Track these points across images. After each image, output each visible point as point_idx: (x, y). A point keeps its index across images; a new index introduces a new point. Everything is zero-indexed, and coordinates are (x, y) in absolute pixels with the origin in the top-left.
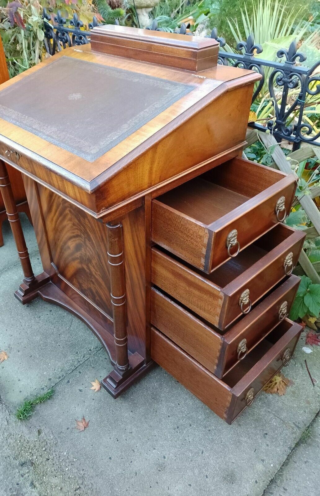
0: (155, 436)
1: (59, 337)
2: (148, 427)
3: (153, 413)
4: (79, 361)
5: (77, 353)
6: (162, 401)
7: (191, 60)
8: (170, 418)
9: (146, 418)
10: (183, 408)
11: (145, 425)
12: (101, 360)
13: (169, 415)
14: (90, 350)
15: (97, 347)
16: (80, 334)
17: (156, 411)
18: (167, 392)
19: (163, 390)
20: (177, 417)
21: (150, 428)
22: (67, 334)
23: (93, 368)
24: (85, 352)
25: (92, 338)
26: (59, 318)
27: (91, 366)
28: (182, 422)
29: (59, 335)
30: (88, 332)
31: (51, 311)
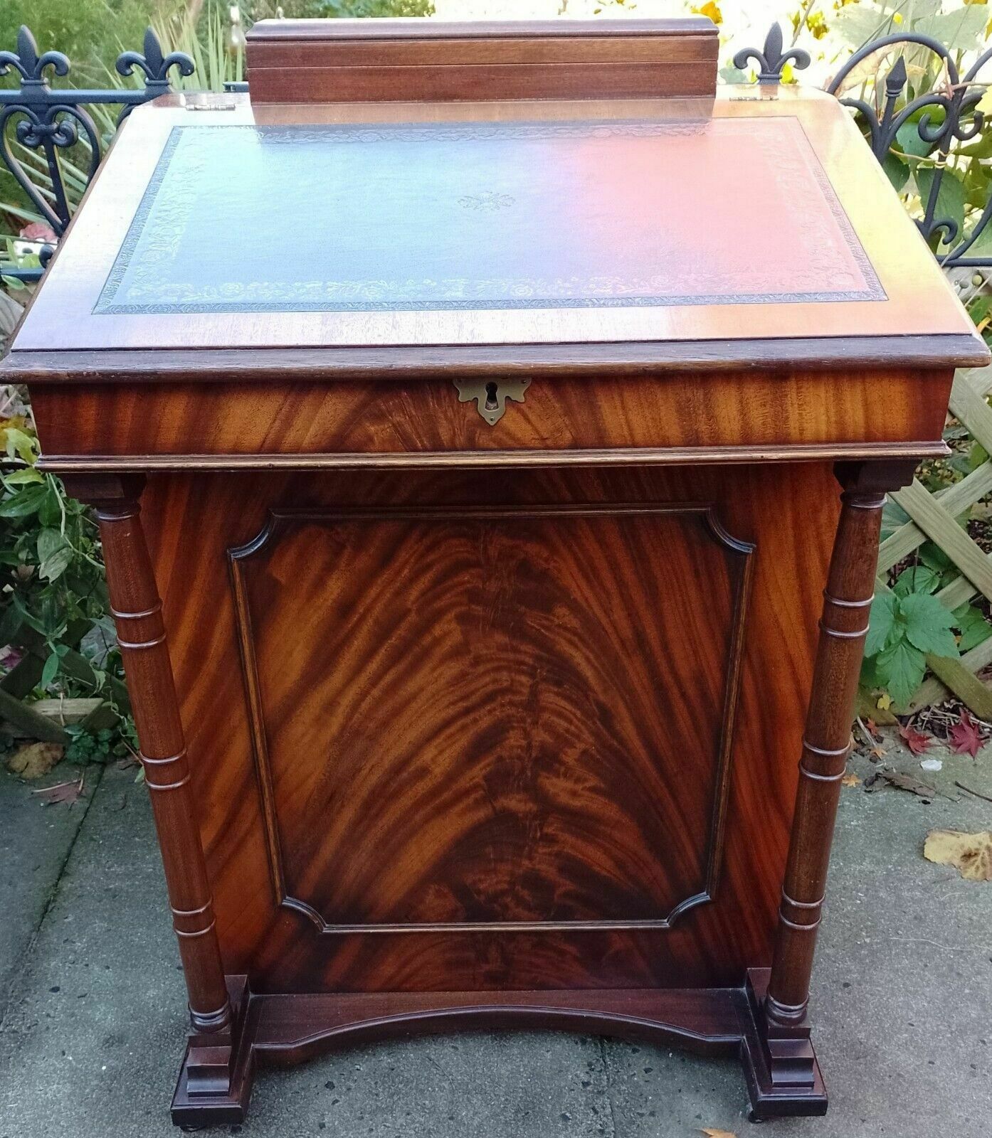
0: (967, 1120)
1: (461, 1123)
2: (934, 1118)
3: (900, 1084)
4: (602, 1132)
5: (565, 1118)
6: (876, 1047)
7: (695, 64)
8: (938, 1063)
9: (904, 1106)
10: (928, 1025)
11: (922, 1120)
12: (642, 1083)
13: (927, 1059)
14: (586, 1084)
15: (590, 1065)
16: (503, 1072)
17: (899, 1075)
18: (861, 1023)
19: (849, 1025)
20: (943, 1049)
21: (938, 1116)
22: (468, 1100)
23: (652, 1114)
24: (582, 1100)
25: (549, 1055)
26: (383, 1083)
27: (642, 1115)
28: (964, 1050)
29: (451, 1118)
30: (516, 1051)
31: (330, 1085)
